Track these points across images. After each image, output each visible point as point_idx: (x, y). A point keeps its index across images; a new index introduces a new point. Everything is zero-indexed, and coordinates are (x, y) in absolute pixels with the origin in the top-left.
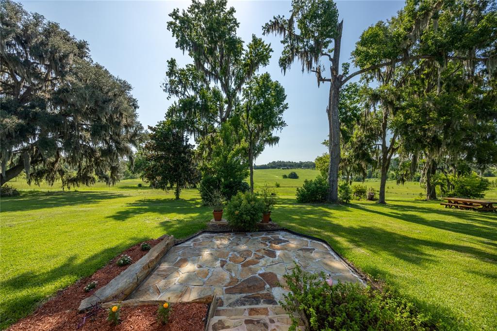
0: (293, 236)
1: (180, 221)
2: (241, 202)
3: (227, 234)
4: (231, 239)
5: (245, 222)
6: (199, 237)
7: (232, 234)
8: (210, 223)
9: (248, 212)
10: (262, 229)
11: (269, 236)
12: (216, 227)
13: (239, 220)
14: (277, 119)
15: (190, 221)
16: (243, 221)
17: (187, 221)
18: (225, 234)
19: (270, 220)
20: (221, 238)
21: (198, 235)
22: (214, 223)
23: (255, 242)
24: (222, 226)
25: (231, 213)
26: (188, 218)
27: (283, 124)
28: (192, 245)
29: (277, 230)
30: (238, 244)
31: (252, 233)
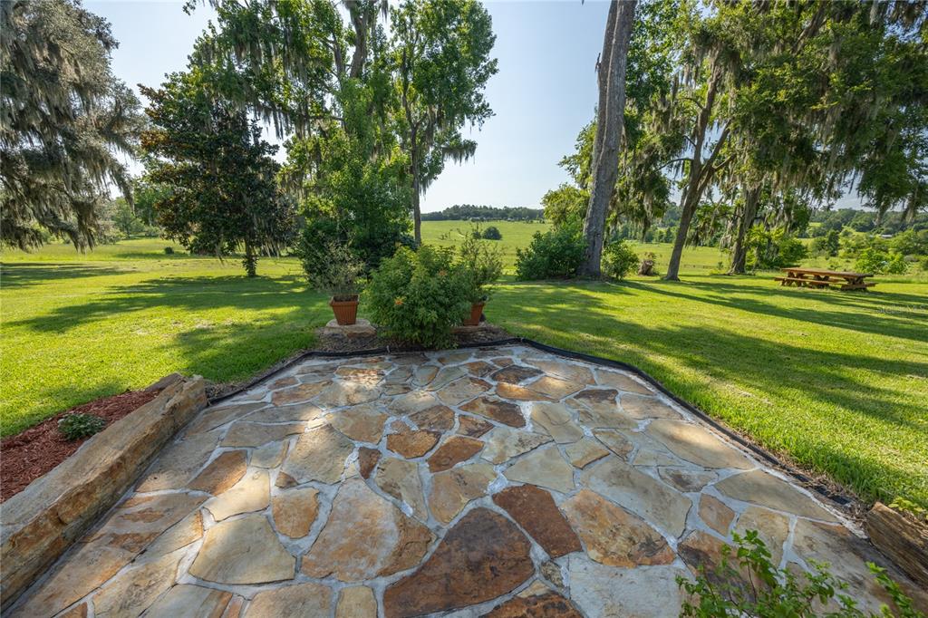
0: (547, 357)
1: (240, 329)
2: (409, 274)
3: (375, 358)
4: (387, 373)
5: (421, 327)
6: (294, 371)
7: (387, 358)
8: (326, 332)
9: (430, 299)
10: (466, 342)
11: (488, 360)
12: (341, 340)
13: (406, 323)
14: (473, 97)
15: (269, 327)
16: (417, 323)
17: (261, 327)
18: (369, 359)
19: (482, 318)
20: (358, 370)
21: (289, 366)
22: (336, 332)
23: (454, 378)
24: (359, 338)
25: (382, 304)
26: (265, 319)
27: (484, 111)
28: (268, 398)
29: (503, 343)
30: (407, 389)
31: (443, 354)
